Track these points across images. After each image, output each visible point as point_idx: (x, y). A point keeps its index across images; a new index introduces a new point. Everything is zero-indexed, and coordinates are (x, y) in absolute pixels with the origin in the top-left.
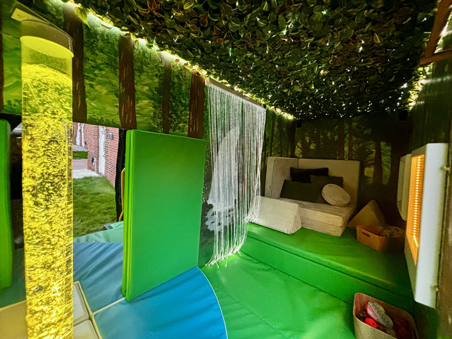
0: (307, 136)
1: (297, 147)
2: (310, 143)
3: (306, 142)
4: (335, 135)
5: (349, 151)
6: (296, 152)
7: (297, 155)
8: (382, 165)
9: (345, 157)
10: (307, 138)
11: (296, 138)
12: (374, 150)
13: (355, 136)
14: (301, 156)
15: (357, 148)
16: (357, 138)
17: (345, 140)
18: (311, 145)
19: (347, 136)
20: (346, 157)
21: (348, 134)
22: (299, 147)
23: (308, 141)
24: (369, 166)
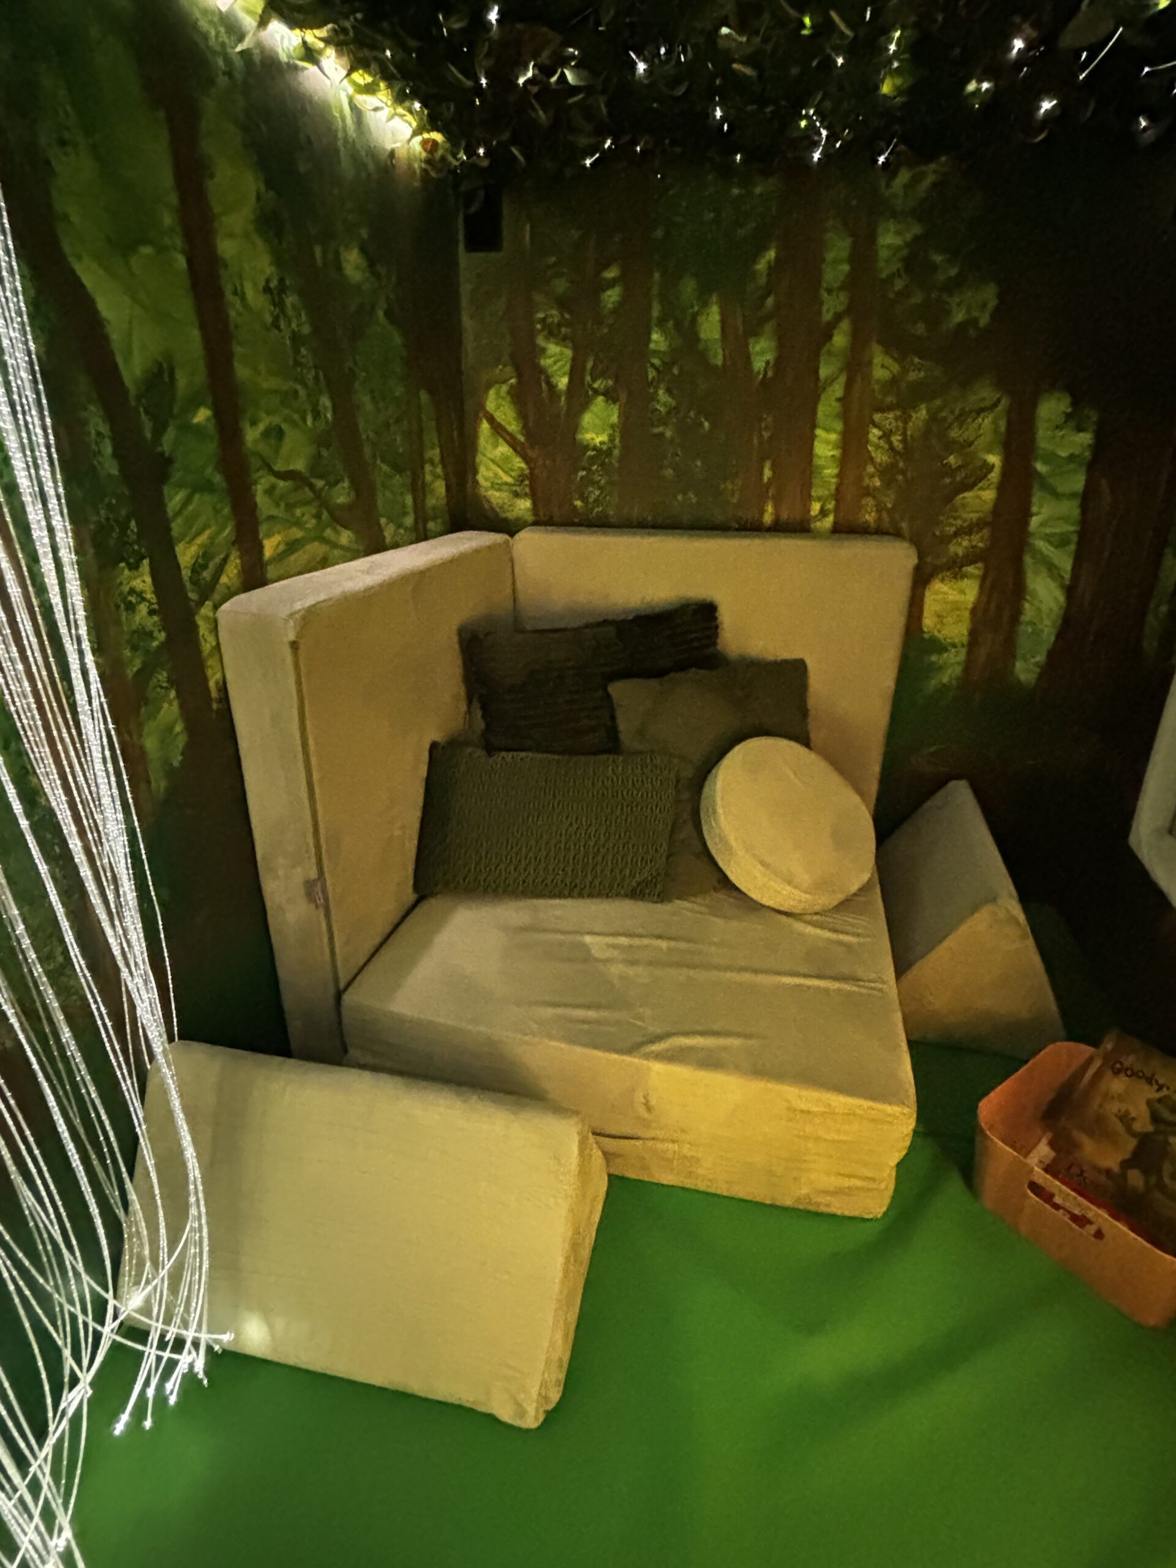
0: (552, 333)
1: (485, 425)
2: (579, 397)
4: (753, 331)
5: (843, 462)
6: (486, 473)
7: (496, 497)
8: (1028, 560)
9: (816, 507)
10: (553, 348)
11: (470, 352)
12: (994, 459)
13: (888, 346)
14: (524, 505)
15: (896, 439)
16: (901, 359)
17: (824, 372)
18: (587, 418)
19: (840, 340)
20: (823, 513)
21: (845, 325)
22: (498, 430)
23: (563, 382)
24: (955, 568)
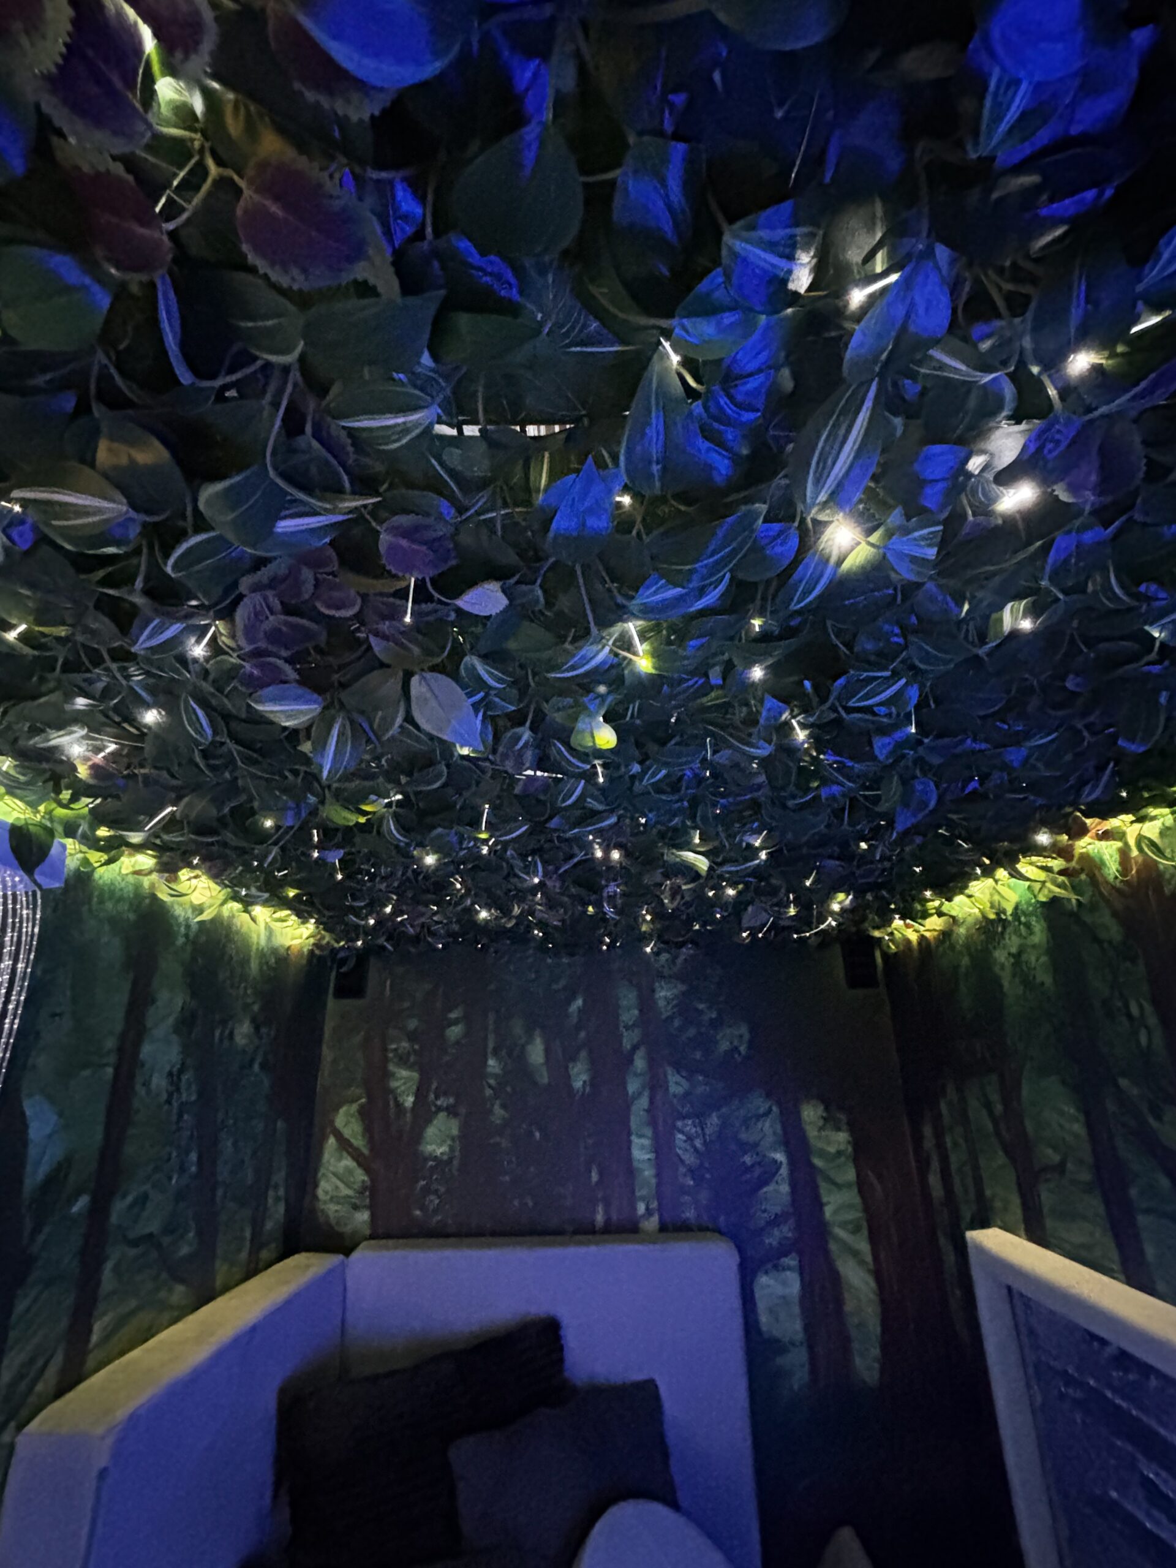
0: (403, 1061)
1: (332, 1141)
2: (423, 1113)
3: (399, 1105)
4: (571, 1057)
5: (658, 1164)
6: (326, 1187)
8: (833, 1248)
9: (641, 1207)
10: (402, 1073)
11: (325, 1077)
12: (780, 1157)
13: (678, 1067)
14: (362, 1218)
15: (698, 1143)
16: (689, 1077)
17: (631, 1088)
18: (431, 1131)
19: (640, 1063)
20: (649, 1212)
21: (642, 1053)
22: (344, 1144)
23: (409, 1101)
24: (774, 1261)
